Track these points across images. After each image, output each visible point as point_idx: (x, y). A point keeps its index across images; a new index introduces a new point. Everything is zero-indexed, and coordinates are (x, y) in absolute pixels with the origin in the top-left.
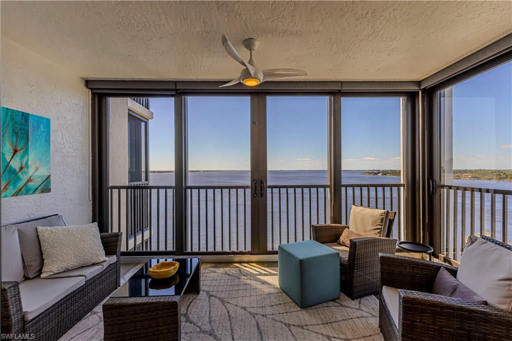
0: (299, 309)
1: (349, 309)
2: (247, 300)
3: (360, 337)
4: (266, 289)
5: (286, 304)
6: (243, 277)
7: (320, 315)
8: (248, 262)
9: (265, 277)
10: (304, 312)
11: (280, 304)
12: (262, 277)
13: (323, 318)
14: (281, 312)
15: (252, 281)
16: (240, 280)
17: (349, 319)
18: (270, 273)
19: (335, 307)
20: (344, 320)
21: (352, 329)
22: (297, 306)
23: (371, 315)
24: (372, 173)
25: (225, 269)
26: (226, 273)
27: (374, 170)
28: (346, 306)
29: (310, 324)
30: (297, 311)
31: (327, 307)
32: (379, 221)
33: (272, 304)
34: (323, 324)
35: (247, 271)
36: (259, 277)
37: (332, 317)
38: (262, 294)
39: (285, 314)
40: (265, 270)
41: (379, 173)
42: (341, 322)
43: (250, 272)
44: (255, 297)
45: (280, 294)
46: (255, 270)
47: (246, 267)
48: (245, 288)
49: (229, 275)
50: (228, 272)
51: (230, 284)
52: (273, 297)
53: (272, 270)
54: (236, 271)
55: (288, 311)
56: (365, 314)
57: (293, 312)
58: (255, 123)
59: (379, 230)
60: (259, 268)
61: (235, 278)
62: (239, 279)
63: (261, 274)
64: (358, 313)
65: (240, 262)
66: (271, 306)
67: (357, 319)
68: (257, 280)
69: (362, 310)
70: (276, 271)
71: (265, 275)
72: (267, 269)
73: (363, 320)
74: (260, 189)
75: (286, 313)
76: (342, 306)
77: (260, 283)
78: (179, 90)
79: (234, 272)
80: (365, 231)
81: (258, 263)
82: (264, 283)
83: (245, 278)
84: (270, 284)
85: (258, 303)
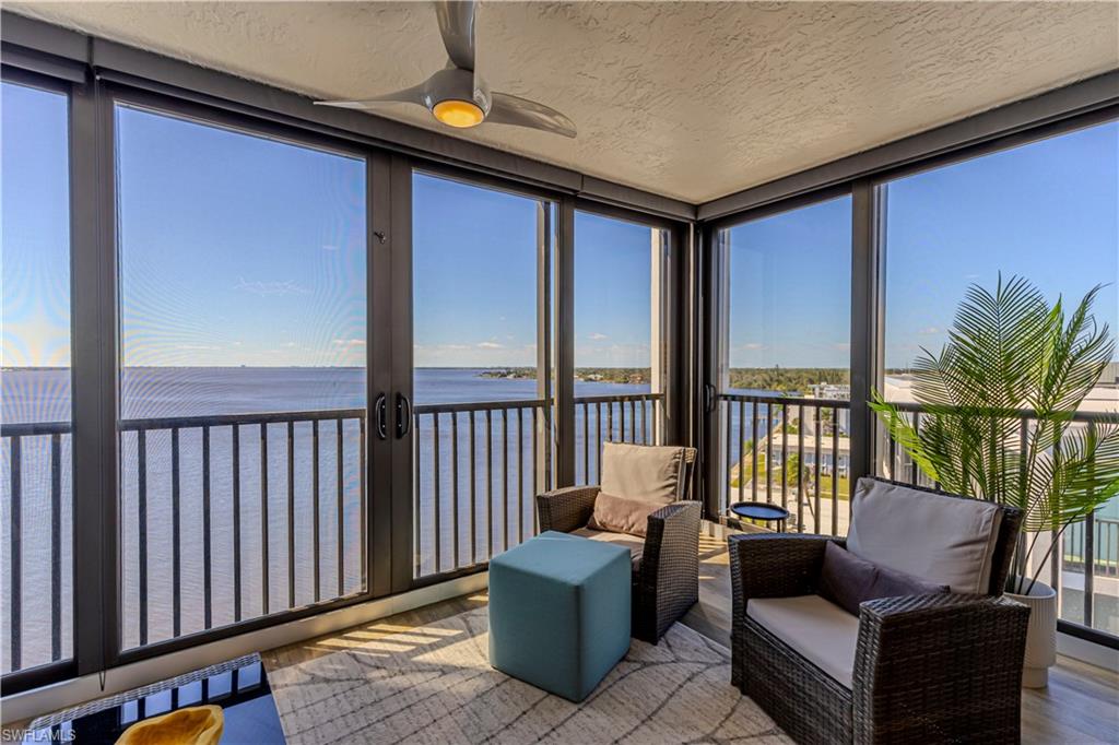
0: (574, 708)
1: (661, 668)
2: (433, 737)
3: (723, 722)
4: (465, 688)
5: (538, 707)
6: (375, 674)
7: (623, 704)
8: (361, 626)
9: (438, 652)
10: (588, 711)
11: (524, 713)
12: (428, 657)
13: (634, 708)
14: (541, 733)
15: (409, 676)
16: (373, 684)
17: (677, 690)
18: (444, 637)
19: (635, 673)
20: (671, 696)
21: (699, 710)
22: (565, 703)
23: (703, 666)
24: (496, 374)
25: (302, 665)
26: (314, 679)
27: (500, 368)
28: (653, 663)
29: (621, 735)
30: (574, 714)
31: (622, 678)
32: (672, 469)
33: (506, 721)
34: (643, 722)
35: (375, 651)
36: (420, 658)
37: (648, 698)
38: (463, 702)
39: (554, 734)
40: (425, 635)
41: (509, 373)
42: (670, 701)
43: (389, 652)
44: (450, 719)
45: (506, 686)
46: (399, 642)
47: (365, 640)
48: (404, 705)
49: (327, 681)
50: (320, 674)
51: (350, 709)
52: (494, 699)
53: (443, 627)
54: (341, 662)
55: (554, 724)
56: (695, 668)
57: (566, 720)
58: (381, 237)
59: (671, 489)
60: (405, 633)
61: (356, 684)
62: (367, 682)
63: (422, 649)
64: (683, 670)
65: (338, 632)
66: (507, 727)
67: (689, 684)
68: (421, 669)
69: (684, 661)
70: (452, 627)
71: (433, 647)
72: (427, 630)
73: (700, 680)
74: (394, 419)
75: (553, 730)
76: (645, 664)
77: (435, 674)
78: (100, 70)
79: (339, 667)
80: (645, 493)
81: (392, 618)
82: (444, 670)
83: (384, 672)
84: (462, 668)
85: (469, 733)
